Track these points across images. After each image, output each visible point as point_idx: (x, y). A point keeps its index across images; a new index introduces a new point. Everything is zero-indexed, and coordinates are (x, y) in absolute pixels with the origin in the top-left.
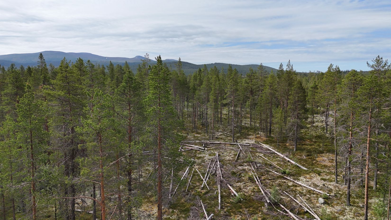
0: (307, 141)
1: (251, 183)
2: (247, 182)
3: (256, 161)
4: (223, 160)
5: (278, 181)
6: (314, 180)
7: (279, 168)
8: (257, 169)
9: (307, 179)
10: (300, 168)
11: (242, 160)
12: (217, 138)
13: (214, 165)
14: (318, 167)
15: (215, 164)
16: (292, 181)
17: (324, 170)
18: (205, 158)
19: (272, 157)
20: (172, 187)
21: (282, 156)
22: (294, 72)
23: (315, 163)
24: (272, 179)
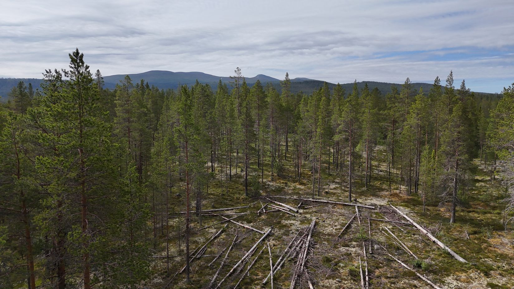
0: (479, 205)
1: (352, 281)
2: (346, 280)
3: (375, 238)
4: (320, 232)
5: (403, 282)
6: (474, 284)
7: (412, 256)
8: (371, 254)
9: (461, 282)
10: (453, 257)
11: (352, 236)
12: (327, 193)
13: (300, 242)
14: (490, 258)
15: (301, 240)
16: (429, 284)
17: (500, 264)
18: (293, 227)
19: (406, 233)
20: (217, 277)
21: (425, 232)
22: (467, 91)
23: (485, 248)
24: (393, 278)
